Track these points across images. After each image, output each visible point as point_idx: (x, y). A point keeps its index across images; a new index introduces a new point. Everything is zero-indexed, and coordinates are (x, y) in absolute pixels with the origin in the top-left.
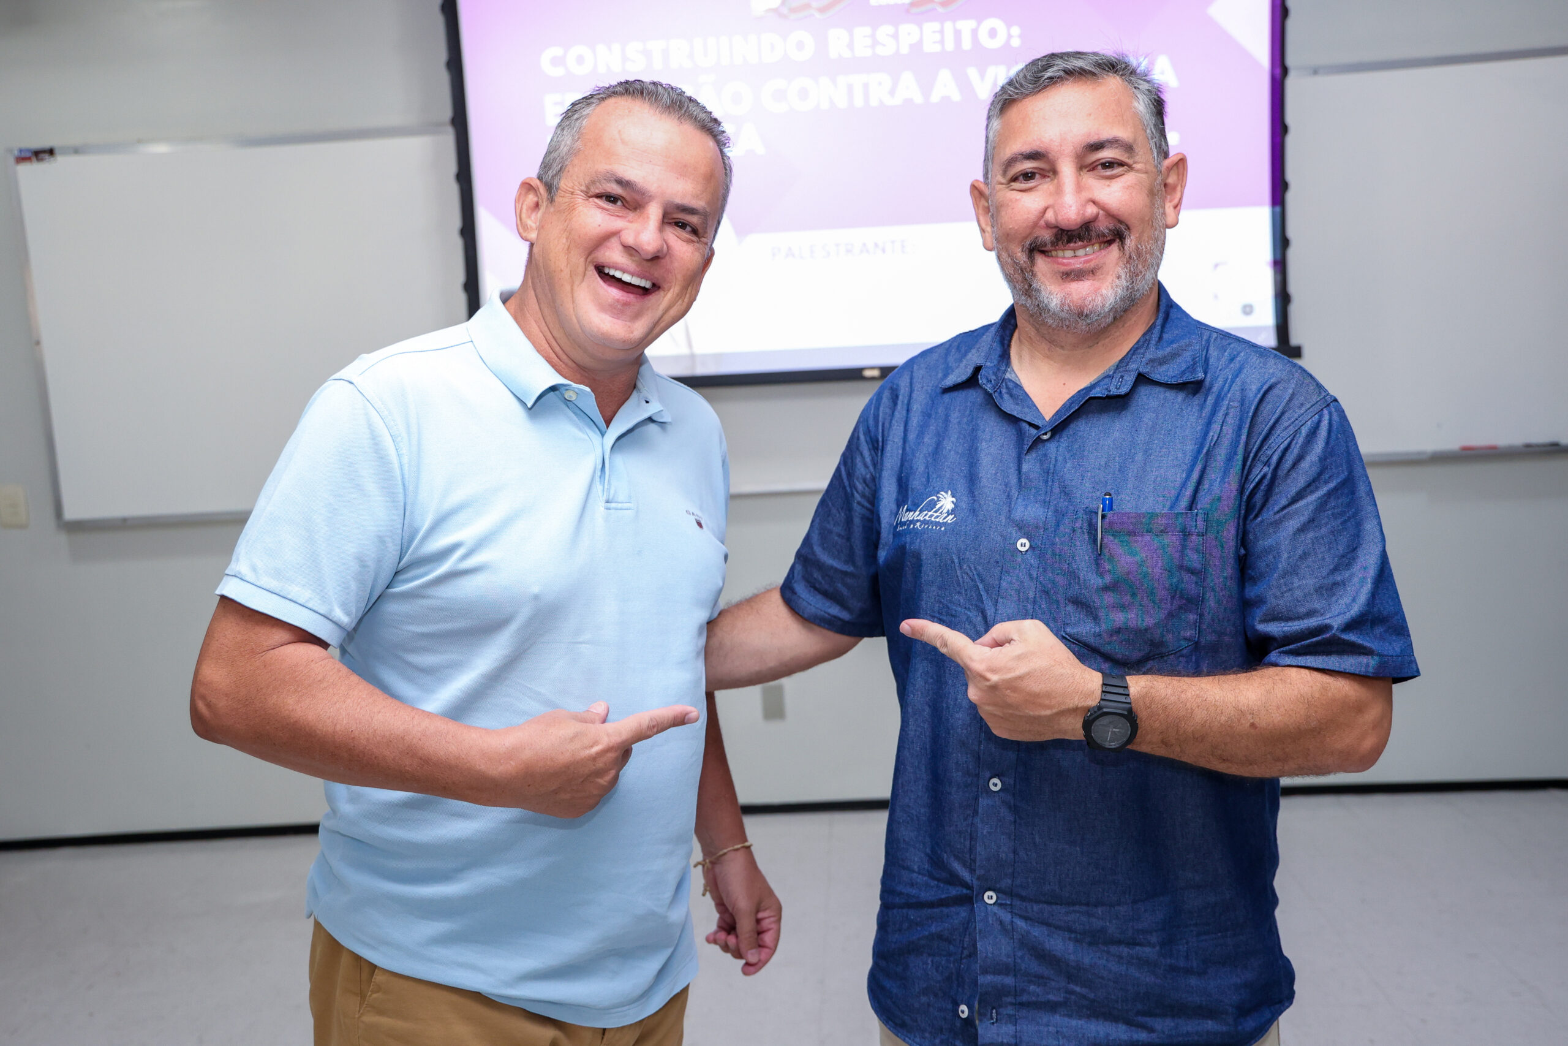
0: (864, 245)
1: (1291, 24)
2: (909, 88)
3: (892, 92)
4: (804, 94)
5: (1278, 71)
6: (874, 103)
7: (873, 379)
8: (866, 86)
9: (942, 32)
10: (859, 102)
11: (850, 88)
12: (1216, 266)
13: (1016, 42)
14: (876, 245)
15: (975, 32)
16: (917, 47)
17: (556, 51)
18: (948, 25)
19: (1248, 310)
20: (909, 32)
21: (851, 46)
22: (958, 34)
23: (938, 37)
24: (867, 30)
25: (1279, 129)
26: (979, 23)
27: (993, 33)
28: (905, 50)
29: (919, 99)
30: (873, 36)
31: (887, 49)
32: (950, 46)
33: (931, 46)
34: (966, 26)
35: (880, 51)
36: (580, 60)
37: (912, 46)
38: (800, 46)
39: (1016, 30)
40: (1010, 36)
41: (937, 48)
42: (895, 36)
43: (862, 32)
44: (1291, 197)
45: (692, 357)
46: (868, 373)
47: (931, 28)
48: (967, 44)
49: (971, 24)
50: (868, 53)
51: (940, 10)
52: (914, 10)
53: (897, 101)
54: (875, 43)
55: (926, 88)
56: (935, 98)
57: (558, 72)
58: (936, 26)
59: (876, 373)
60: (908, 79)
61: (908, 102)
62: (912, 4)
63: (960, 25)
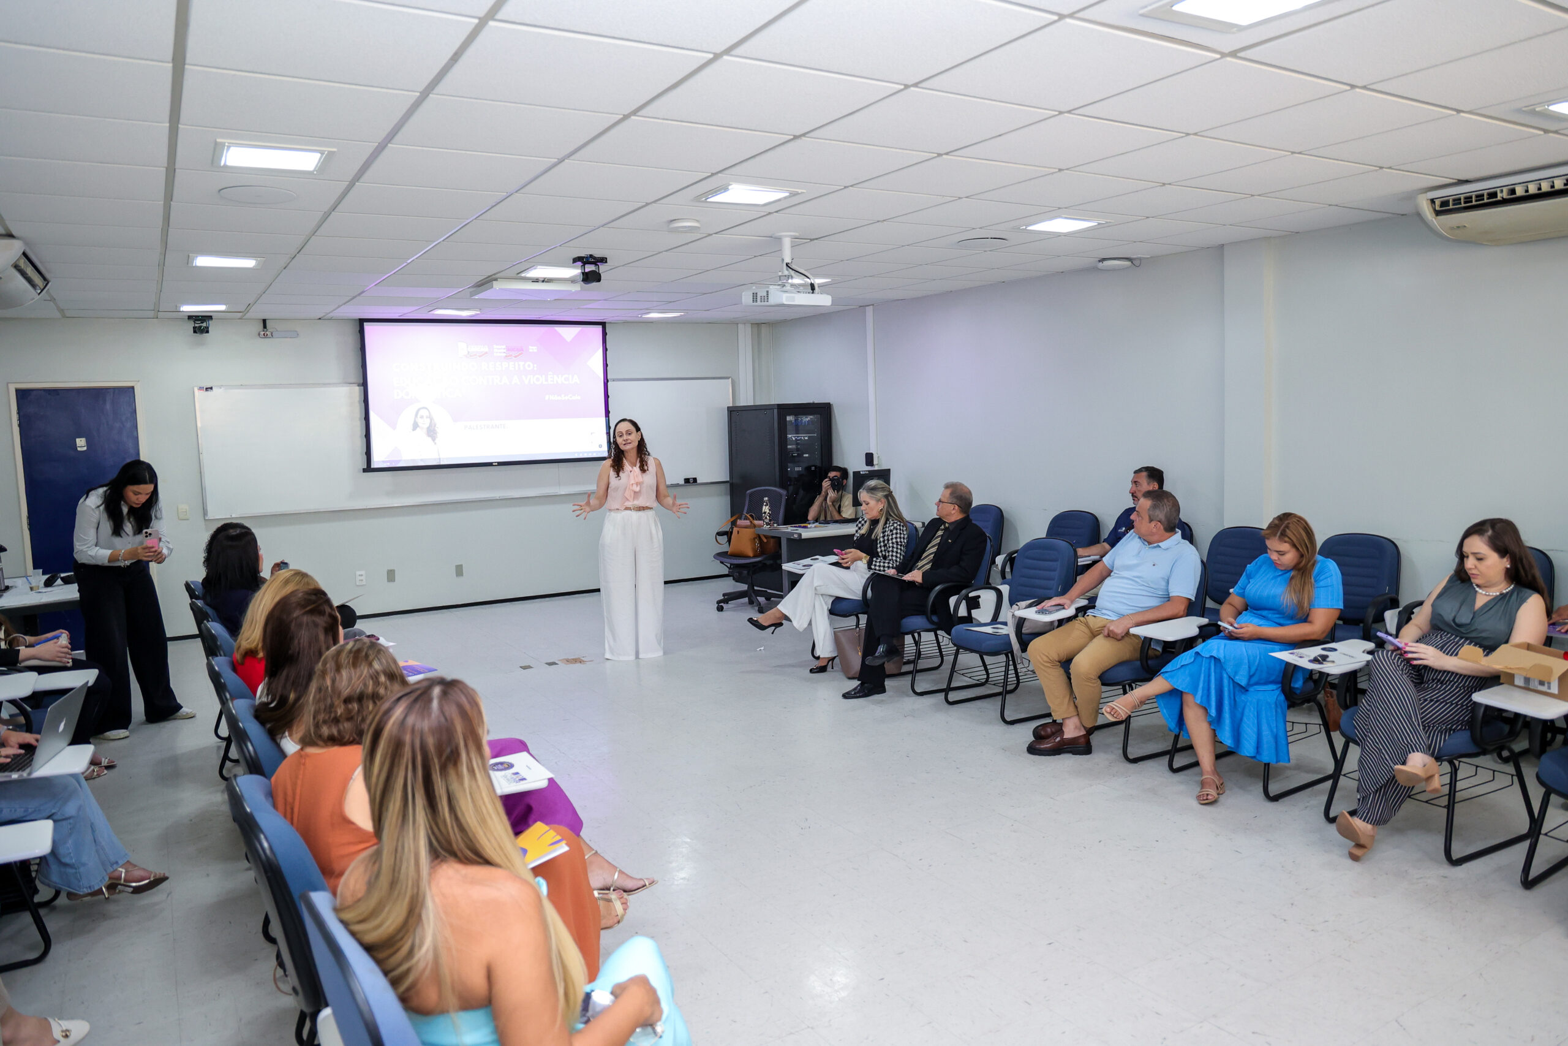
0: (492, 425)
1: (608, 368)
2: (505, 380)
4: (474, 380)
5: (606, 381)
6: (495, 383)
7: (495, 465)
8: (493, 379)
10: (491, 383)
11: (488, 379)
12: (592, 434)
13: (535, 369)
15: (524, 365)
16: (508, 368)
18: (516, 363)
19: (600, 446)
20: (505, 364)
21: (487, 368)
22: (519, 365)
24: (493, 363)
25: (607, 396)
27: (529, 366)
28: (504, 369)
30: (495, 365)
31: (499, 369)
34: (522, 363)
35: (497, 369)
36: (405, 367)
37: (506, 368)
38: (473, 366)
39: (535, 365)
40: (534, 367)
41: (513, 369)
43: (491, 364)
44: (610, 415)
45: (440, 459)
46: (494, 464)
47: (511, 364)
48: (522, 368)
50: (493, 370)
51: (514, 358)
53: (502, 383)
54: (495, 367)
55: (510, 380)
56: (513, 383)
57: (398, 370)
58: (513, 363)
59: (497, 464)
60: (504, 377)
62: (506, 356)
63: (520, 363)
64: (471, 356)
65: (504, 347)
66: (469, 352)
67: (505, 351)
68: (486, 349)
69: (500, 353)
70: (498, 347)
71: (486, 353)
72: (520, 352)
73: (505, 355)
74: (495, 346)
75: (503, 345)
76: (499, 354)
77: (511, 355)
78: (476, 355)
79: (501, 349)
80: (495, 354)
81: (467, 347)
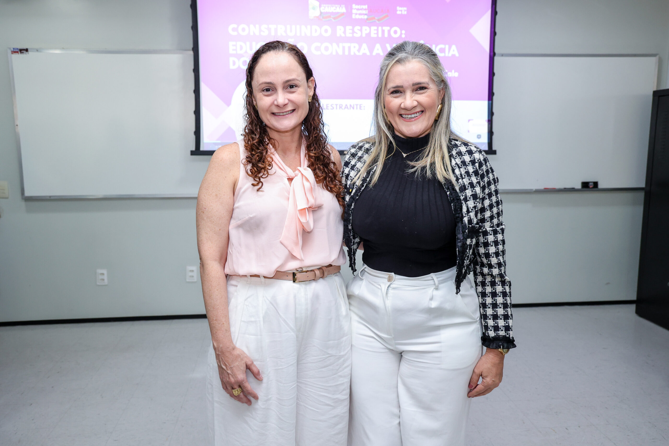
2: (365, 49)
3: (359, 51)
4: (327, 49)
5: (492, 55)
6: (352, 53)
8: (349, 48)
9: (377, 30)
10: (347, 53)
11: (344, 48)
12: (469, 120)
14: (351, 106)
15: (389, 31)
16: (369, 34)
17: (235, 26)
18: (380, 28)
19: (479, 137)
20: (366, 29)
21: (345, 32)
22: (383, 31)
23: (376, 32)
24: (351, 27)
25: (491, 75)
26: (391, 28)
27: (395, 32)
28: (364, 35)
29: (368, 54)
30: (353, 30)
31: (358, 35)
32: (380, 35)
33: (373, 35)
34: (386, 29)
35: (355, 35)
36: (243, 30)
37: (366, 34)
38: (326, 31)
39: (403, 32)
40: (401, 34)
41: (376, 36)
42: (361, 30)
43: (349, 28)
47: (374, 28)
48: (386, 35)
49: (388, 28)
50: (351, 35)
51: (377, 22)
52: (368, 21)
53: (361, 54)
54: (353, 32)
55: (371, 50)
56: (374, 54)
57: (235, 33)
58: (376, 28)
60: (364, 46)
61: (364, 54)
62: (367, 19)
63: (384, 28)
64: (323, 18)
65: (366, 7)
66: (321, 13)
67: (366, 12)
68: (343, 10)
69: (360, 14)
70: (357, 7)
71: (343, 14)
72: (386, 14)
73: (366, 17)
74: (354, 6)
75: (365, 5)
76: (358, 17)
77: (374, 18)
78: (330, 17)
79: (361, 9)
80: (354, 16)
81: (320, 6)
